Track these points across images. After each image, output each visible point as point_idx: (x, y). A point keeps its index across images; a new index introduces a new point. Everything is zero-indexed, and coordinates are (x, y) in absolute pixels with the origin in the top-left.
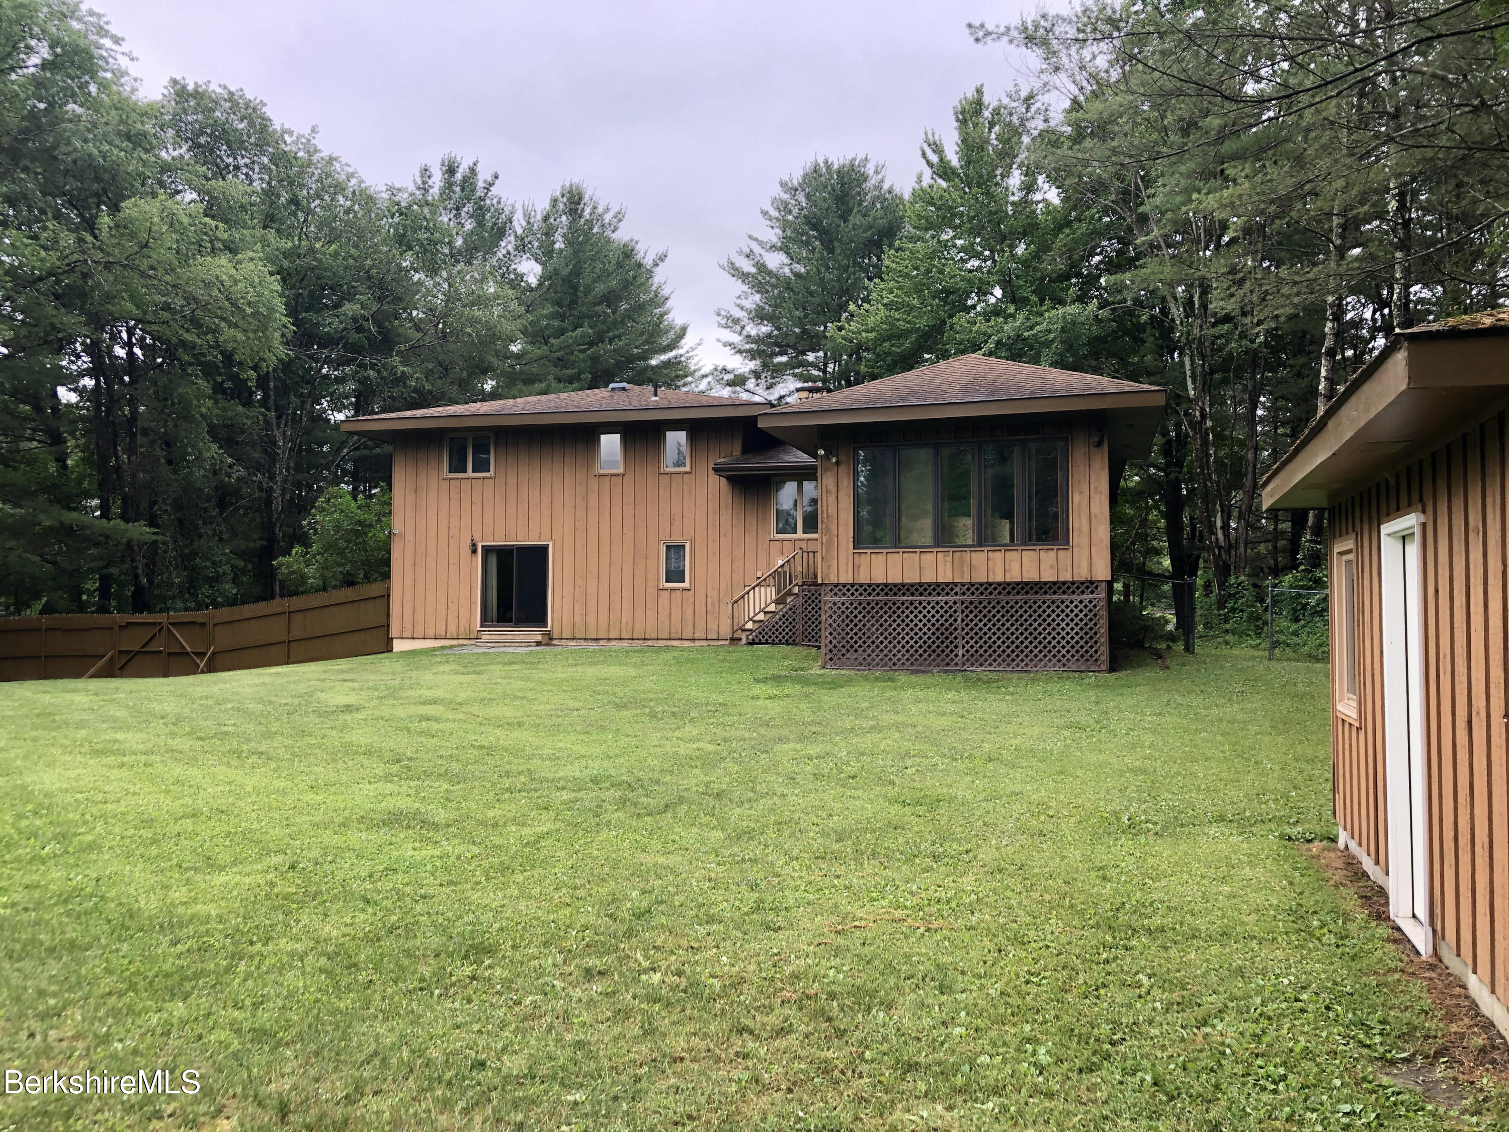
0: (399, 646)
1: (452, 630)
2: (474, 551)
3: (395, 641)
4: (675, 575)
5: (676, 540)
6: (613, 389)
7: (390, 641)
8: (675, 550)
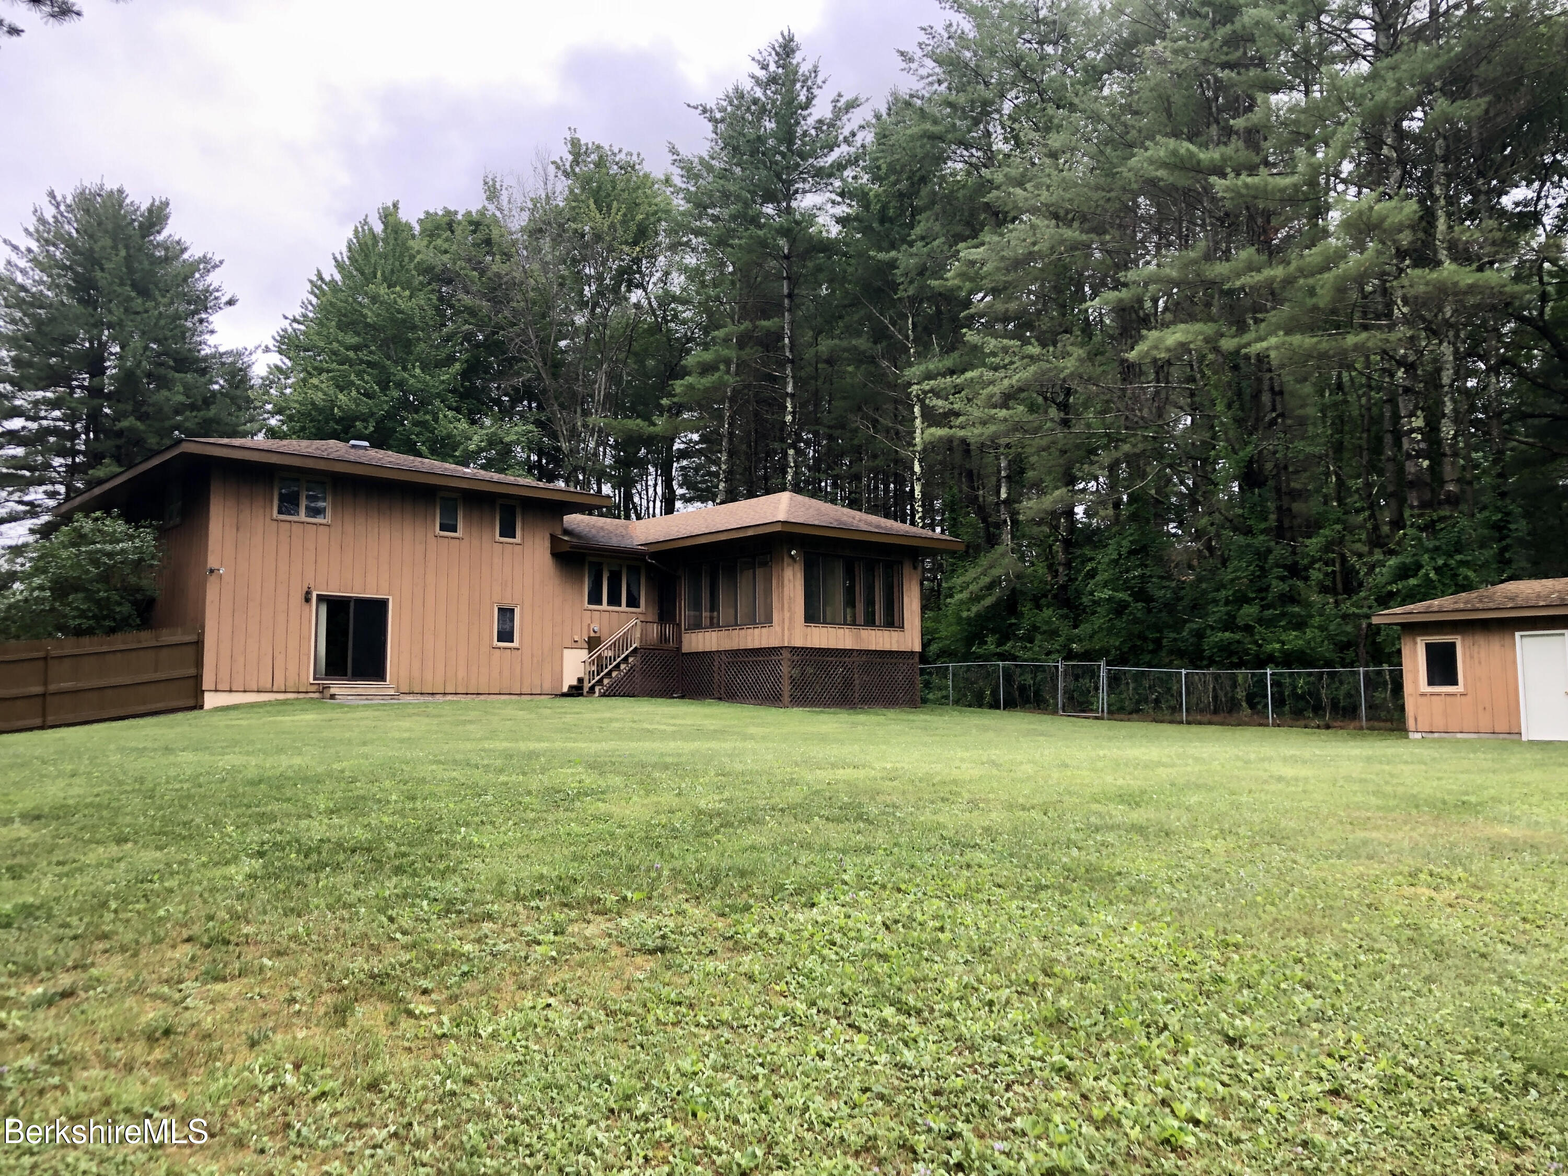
0: (211, 700)
1: (279, 683)
2: (308, 600)
3: (206, 695)
4: (506, 635)
5: (507, 603)
6: (354, 446)
7: (198, 693)
8: (506, 613)
